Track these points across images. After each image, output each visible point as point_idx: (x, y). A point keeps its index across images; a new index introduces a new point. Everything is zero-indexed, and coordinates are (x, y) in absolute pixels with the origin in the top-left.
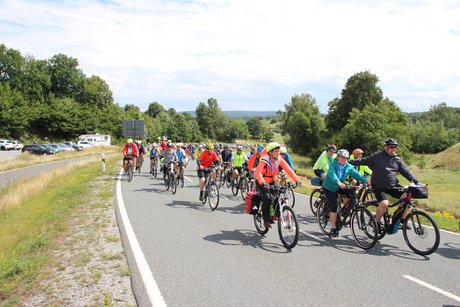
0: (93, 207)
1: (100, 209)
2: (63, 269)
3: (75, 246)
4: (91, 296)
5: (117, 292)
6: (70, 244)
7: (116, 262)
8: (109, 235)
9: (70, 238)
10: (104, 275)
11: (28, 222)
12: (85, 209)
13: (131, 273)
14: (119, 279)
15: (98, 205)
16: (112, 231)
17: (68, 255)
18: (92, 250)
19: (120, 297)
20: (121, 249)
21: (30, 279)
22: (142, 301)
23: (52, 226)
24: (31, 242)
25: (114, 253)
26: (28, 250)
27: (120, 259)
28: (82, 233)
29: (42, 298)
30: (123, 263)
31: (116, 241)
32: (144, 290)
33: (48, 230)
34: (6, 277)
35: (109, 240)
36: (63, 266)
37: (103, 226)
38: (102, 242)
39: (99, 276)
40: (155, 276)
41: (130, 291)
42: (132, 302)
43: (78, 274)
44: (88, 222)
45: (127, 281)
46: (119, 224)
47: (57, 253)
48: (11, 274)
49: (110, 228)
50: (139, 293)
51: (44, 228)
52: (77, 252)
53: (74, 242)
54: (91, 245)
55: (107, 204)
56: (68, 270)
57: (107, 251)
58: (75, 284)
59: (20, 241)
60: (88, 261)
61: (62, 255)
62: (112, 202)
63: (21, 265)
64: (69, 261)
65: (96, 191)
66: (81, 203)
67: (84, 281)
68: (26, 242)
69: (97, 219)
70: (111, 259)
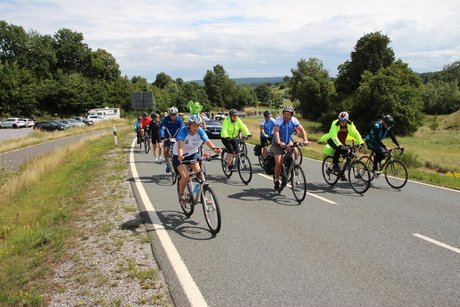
0: (110, 179)
1: (116, 181)
2: (87, 239)
3: (96, 217)
4: (115, 262)
5: (139, 258)
6: (91, 215)
8: (126, 205)
9: (89, 210)
10: (125, 243)
11: (48, 196)
12: (101, 182)
13: (151, 240)
14: (140, 245)
15: (113, 178)
16: (129, 201)
17: (90, 225)
18: (112, 220)
19: (143, 262)
21: (58, 248)
22: (163, 265)
23: (71, 199)
24: (53, 215)
26: (52, 222)
28: (101, 204)
29: (70, 265)
30: (142, 231)
31: (134, 211)
32: (165, 255)
33: (68, 203)
34: (35, 247)
35: (127, 210)
36: (86, 235)
37: (120, 197)
38: (121, 212)
39: (121, 244)
41: (151, 257)
42: (154, 266)
43: (101, 242)
44: (106, 194)
45: (147, 247)
46: (136, 194)
47: (79, 224)
48: (39, 245)
49: (127, 199)
50: (161, 258)
51: (64, 203)
52: (97, 223)
53: (95, 213)
54: (110, 215)
55: (122, 176)
56: (91, 239)
57: (125, 221)
58: (99, 252)
59: (43, 214)
60: (109, 230)
61: (84, 226)
62: (126, 174)
63: (47, 236)
64: (91, 231)
65: (110, 164)
66: (97, 176)
67: (108, 249)
68: (49, 215)
69: (113, 191)
70: (131, 228)
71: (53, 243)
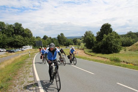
0: (26, 67)
2: (16, 86)
3: (20, 79)
6: (18, 79)
8: (30, 75)
9: (18, 77)
12: (23, 68)
14: (32, 88)
15: (27, 67)
17: (18, 82)
18: (25, 80)
20: (33, 79)
21: (6, 89)
23: (13, 73)
24: (6, 79)
26: (6, 81)
27: (33, 82)
28: (22, 75)
31: (32, 77)
33: (12, 75)
35: (30, 77)
37: (29, 73)
38: (28, 78)
39: (26, 88)
43: (20, 87)
44: (24, 72)
46: (33, 72)
47: (14, 81)
52: (20, 81)
54: (25, 78)
55: (30, 66)
56: (17, 86)
57: (29, 80)
58: (19, 90)
59: (4, 78)
60: (23, 83)
61: (16, 82)
62: (32, 65)
64: (18, 83)
65: (27, 63)
66: (23, 66)
67: (22, 89)
68: (5, 79)
69: (27, 71)
70: (30, 82)
71: (4, 88)
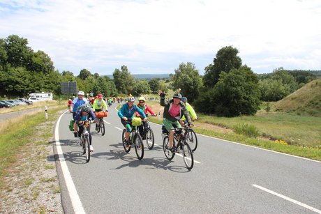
0: (37, 144)
1: (42, 146)
2: (11, 190)
3: (21, 173)
4: (31, 209)
5: (50, 206)
6: (18, 172)
7: (51, 183)
8: (47, 164)
9: (18, 168)
10: (41, 193)
12: (31, 146)
13: (62, 191)
14: (52, 195)
15: (41, 143)
17: (16, 180)
18: (34, 175)
19: (52, 209)
20: (55, 174)
22: (68, 211)
23: (5, 159)
25: (50, 177)
27: (54, 181)
28: (28, 163)
30: (56, 184)
31: (52, 168)
32: (70, 203)
33: (2, 163)
35: (47, 168)
36: (11, 188)
37: (44, 158)
38: (42, 169)
39: (38, 194)
40: (79, 193)
41: (59, 207)
42: (60, 211)
43: (22, 193)
44: (33, 155)
45: (58, 196)
46: (55, 156)
47: (8, 179)
50: (66, 205)
52: (22, 177)
53: (21, 170)
54: (33, 172)
55: (47, 142)
56: (15, 191)
57: (44, 176)
58: (19, 201)
60: (30, 183)
61: (11, 180)
64: (16, 184)
65: (40, 133)
66: (28, 142)
67: (26, 199)
69: (39, 153)
70: (48, 181)
